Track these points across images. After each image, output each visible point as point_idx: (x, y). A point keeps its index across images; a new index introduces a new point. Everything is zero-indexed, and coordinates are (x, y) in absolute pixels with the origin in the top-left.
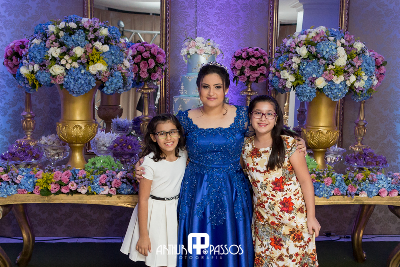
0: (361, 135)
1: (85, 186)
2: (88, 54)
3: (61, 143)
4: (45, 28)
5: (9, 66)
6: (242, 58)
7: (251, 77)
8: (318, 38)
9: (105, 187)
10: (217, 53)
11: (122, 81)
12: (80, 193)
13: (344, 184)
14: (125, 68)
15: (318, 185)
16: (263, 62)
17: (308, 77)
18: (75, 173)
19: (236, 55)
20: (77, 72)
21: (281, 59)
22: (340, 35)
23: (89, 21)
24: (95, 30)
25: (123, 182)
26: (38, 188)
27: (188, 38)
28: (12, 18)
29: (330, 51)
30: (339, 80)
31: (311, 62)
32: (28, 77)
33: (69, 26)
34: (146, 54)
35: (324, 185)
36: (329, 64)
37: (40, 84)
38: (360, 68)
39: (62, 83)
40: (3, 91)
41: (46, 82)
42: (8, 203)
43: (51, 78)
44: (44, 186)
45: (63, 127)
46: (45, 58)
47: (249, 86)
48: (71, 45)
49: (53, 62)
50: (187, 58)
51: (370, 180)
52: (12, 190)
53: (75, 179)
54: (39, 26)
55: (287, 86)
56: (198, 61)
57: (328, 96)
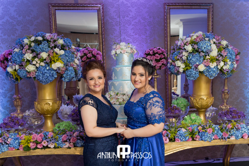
0: (226, 99)
1: (53, 143)
2: (50, 56)
4: (21, 41)
5: (2, 67)
6: (150, 55)
7: (156, 66)
8: (198, 39)
9: (66, 143)
10: (134, 52)
11: (74, 73)
12: (50, 148)
13: (220, 132)
14: (75, 65)
16: (163, 57)
17: (193, 64)
18: (46, 135)
19: (146, 53)
20: (43, 68)
21: (175, 54)
22: (212, 36)
23: (50, 35)
24: (55, 41)
25: (78, 139)
27: (115, 43)
28: (6, 37)
29: (206, 47)
30: (213, 65)
31: (194, 55)
32: (12, 73)
33: (37, 39)
34: (89, 55)
35: (208, 133)
36: (206, 56)
37: (21, 78)
38: (226, 57)
39: (34, 76)
41: (24, 76)
43: (27, 73)
44: (26, 144)
45: (38, 105)
46: (22, 60)
48: (39, 51)
49: (28, 63)
50: (115, 56)
51: (236, 129)
52: (5, 148)
53: (46, 139)
54: (18, 41)
55: (180, 71)
56: (122, 58)
57: (206, 76)
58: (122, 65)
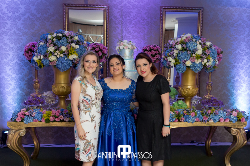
0: (209, 90)
1: (68, 117)
2: (68, 50)
3: (54, 95)
4: (46, 37)
6: (147, 51)
8: (187, 40)
10: (134, 48)
12: (65, 121)
13: (201, 116)
15: (188, 116)
16: (158, 53)
17: (182, 60)
18: (62, 111)
19: (144, 49)
20: (63, 59)
21: (168, 51)
22: (198, 38)
23: (68, 33)
24: (72, 38)
26: (44, 119)
27: (119, 41)
29: (193, 47)
30: (198, 62)
31: (183, 53)
32: (38, 62)
33: (58, 35)
34: (97, 49)
35: (191, 116)
36: (193, 54)
37: (44, 66)
38: (209, 55)
39: (55, 65)
40: (22, 69)
41: (47, 64)
43: (50, 62)
45: (55, 87)
46: (46, 52)
48: (60, 45)
49: (51, 54)
50: (119, 51)
51: (214, 114)
52: (31, 119)
53: (62, 114)
54: (43, 36)
55: (171, 65)
56: (125, 53)
57: (192, 70)
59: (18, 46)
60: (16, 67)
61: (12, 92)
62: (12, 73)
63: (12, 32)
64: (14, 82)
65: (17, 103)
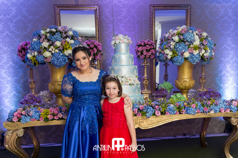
0: (203, 83)
2: (63, 45)
3: (51, 94)
4: (39, 33)
5: (20, 56)
6: (142, 46)
7: (147, 55)
8: (183, 32)
12: (64, 119)
13: (202, 107)
15: (189, 108)
16: (152, 47)
17: (180, 52)
18: (61, 109)
19: (138, 44)
20: (58, 54)
21: (164, 44)
22: (195, 29)
23: (62, 28)
24: (66, 32)
26: (42, 117)
27: (115, 35)
28: (19, 33)
29: (191, 37)
30: (196, 52)
31: (181, 44)
32: (32, 59)
33: (52, 31)
34: (92, 46)
35: (192, 108)
36: (190, 45)
37: (38, 63)
38: (207, 46)
39: (50, 61)
40: (17, 71)
41: (42, 61)
42: (26, 126)
43: (45, 59)
44: (45, 116)
45: (51, 85)
46: (40, 48)
47: (145, 61)
48: (54, 41)
49: (45, 50)
50: (114, 46)
51: (215, 104)
52: (28, 119)
53: (61, 112)
54: (35, 32)
55: (168, 58)
57: (190, 62)
58: (120, 53)
59: (12, 49)
60: (11, 70)
61: (9, 95)
62: (7, 76)
63: (5, 35)
64: (10, 84)
65: (14, 106)
